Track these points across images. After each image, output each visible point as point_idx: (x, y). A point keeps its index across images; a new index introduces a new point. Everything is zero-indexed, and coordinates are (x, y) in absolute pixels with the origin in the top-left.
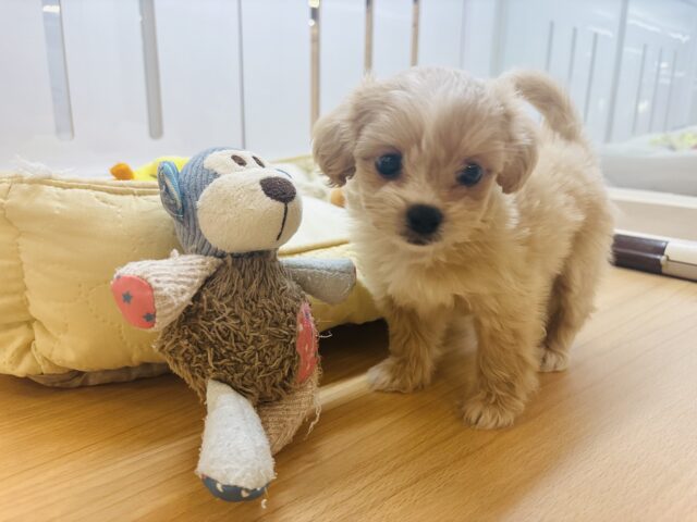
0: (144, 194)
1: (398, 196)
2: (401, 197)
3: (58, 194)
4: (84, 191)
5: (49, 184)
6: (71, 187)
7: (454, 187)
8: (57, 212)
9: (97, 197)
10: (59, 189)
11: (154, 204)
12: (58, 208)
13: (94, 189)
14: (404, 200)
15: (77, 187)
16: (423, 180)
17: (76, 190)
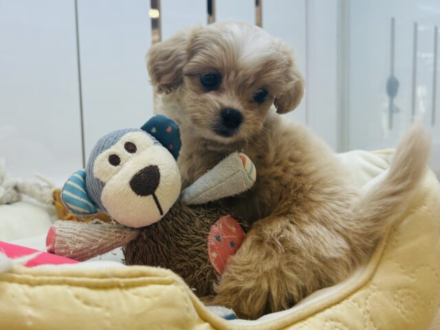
0: (133, 285)
1: (217, 101)
2: (218, 102)
3: (27, 295)
4: (58, 288)
5: (11, 280)
6: (40, 283)
7: (251, 102)
8: (30, 323)
9: (77, 297)
10: (26, 287)
11: (148, 300)
12: (30, 317)
13: (71, 284)
14: (221, 104)
15: (49, 283)
16: (234, 95)
17: (49, 287)
